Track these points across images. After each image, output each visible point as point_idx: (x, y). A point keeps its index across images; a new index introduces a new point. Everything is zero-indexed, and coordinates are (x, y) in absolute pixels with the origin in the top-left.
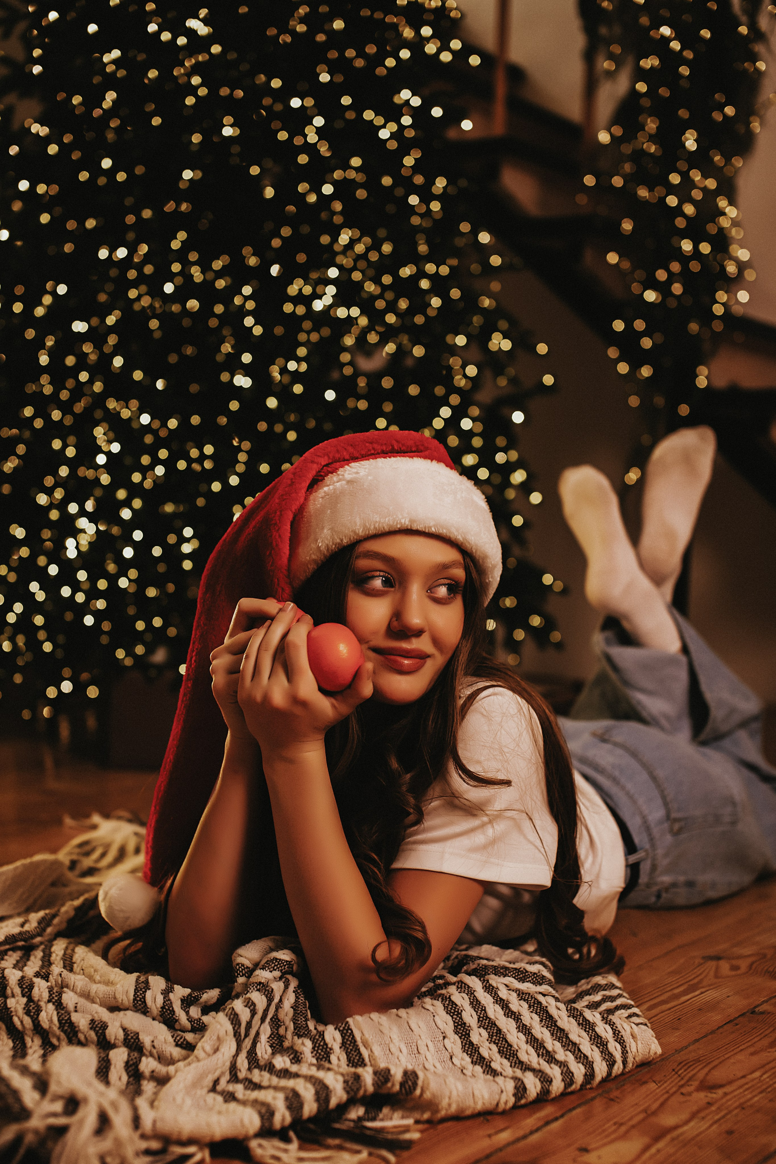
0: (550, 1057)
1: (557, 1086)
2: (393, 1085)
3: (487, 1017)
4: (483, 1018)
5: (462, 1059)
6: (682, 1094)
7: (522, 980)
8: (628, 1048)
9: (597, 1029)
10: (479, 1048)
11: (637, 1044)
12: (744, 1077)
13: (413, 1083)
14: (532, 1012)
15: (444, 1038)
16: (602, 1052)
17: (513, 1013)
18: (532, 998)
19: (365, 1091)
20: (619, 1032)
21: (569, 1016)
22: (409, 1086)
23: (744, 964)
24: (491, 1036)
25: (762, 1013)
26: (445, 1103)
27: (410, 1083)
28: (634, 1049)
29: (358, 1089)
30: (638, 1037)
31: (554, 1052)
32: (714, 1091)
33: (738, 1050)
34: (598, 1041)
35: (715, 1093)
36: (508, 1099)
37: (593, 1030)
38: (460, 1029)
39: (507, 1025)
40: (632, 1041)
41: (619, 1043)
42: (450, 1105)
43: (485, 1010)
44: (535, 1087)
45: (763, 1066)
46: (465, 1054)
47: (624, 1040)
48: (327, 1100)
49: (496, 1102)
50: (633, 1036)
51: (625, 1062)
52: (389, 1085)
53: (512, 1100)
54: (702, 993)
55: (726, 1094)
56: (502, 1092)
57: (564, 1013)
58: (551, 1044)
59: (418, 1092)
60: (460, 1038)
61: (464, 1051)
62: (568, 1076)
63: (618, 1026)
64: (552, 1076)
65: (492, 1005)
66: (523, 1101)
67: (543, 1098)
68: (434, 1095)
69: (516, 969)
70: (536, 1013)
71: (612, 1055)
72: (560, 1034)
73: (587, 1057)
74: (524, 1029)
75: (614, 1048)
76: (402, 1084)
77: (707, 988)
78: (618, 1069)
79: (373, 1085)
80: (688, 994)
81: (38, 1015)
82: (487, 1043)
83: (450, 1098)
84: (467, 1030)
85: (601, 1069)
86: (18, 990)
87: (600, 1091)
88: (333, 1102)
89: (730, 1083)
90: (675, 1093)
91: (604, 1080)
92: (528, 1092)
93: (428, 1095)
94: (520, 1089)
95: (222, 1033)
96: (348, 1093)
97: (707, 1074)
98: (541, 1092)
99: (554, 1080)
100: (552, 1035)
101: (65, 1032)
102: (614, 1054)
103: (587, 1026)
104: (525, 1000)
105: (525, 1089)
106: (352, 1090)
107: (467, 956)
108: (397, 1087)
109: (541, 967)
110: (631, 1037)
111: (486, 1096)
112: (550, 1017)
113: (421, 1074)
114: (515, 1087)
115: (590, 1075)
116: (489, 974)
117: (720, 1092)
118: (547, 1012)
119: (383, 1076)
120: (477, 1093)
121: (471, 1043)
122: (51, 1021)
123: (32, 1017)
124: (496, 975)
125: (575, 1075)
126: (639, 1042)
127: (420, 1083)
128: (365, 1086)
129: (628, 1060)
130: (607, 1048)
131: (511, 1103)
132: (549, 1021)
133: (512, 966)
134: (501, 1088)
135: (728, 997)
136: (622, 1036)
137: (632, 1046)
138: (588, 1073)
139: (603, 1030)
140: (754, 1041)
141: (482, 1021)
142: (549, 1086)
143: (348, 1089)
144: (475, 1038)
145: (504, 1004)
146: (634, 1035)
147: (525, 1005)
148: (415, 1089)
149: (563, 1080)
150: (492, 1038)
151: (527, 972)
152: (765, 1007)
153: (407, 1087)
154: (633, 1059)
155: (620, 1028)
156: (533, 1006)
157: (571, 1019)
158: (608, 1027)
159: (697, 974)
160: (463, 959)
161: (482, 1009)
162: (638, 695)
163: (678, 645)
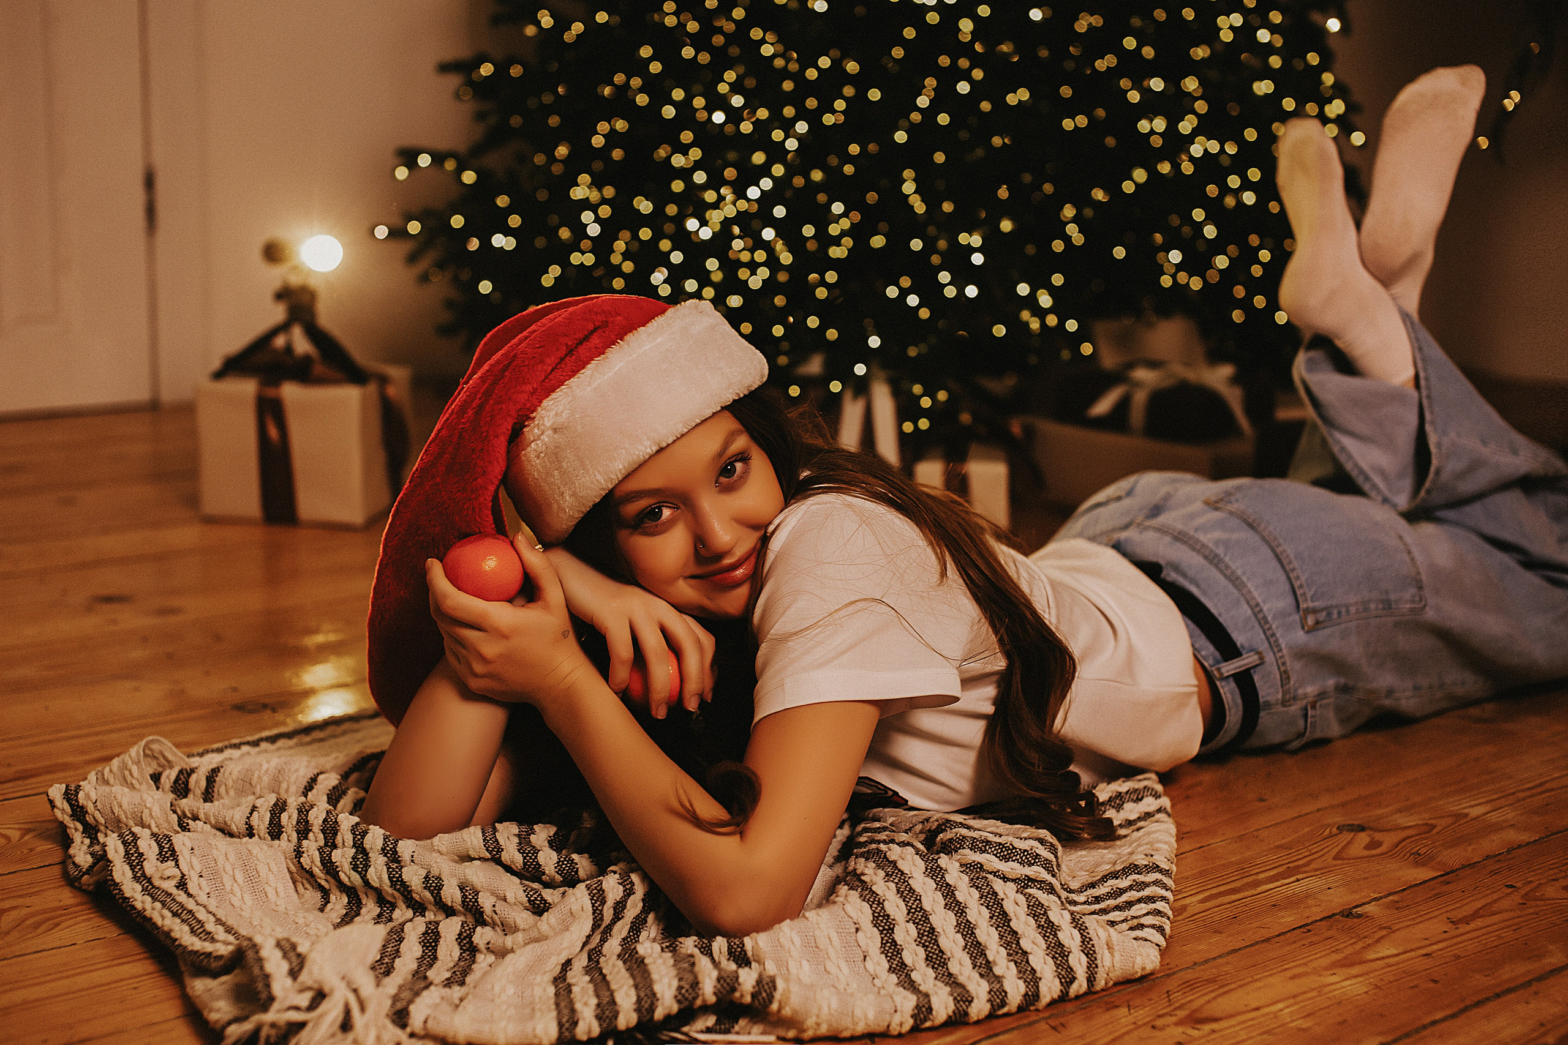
0: (985, 969)
1: (980, 1007)
2: (742, 996)
3: (921, 908)
4: (915, 909)
5: (879, 964)
6: (1153, 1027)
7: (1006, 859)
8: (1099, 962)
9: (1060, 934)
10: (902, 950)
11: (1113, 956)
12: (1257, 1009)
13: (768, 995)
14: (982, 904)
15: (857, 930)
16: (1057, 966)
17: (958, 903)
18: (988, 885)
19: (704, 1001)
20: (1091, 939)
21: (1028, 915)
22: (763, 998)
23: (1388, 840)
24: (920, 935)
25: (1360, 916)
26: (810, 1022)
27: (764, 995)
28: (1107, 962)
29: (695, 998)
30: (1116, 948)
31: (994, 962)
32: (1199, 1026)
33: (1279, 969)
34: (1058, 952)
35: (1198, 1029)
36: (902, 1020)
37: (1055, 935)
38: (882, 921)
39: (943, 921)
40: (1106, 951)
41: (1087, 955)
42: (818, 1025)
43: (920, 900)
44: (946, 1008)
45: (1294, 997)
46: (883, 956)
47: (1094, 951)
48: (652, 1010)
49: (886, 1024)
50: (1109, 947)
51: (1091, 980)
52: (737, 994)
53: (909, 1023)
54: (1298, 880)
55: (1214, 1031)
56: (896, 1011)
57: (1022, 910)
58: (996, 952)
59: (775, 1006)
60: (881, 932)
61: (882, 953)
62: (998, 997)
63: (1091, 932)
64: (974, 994)
65: (930, 893)
66: (928, 1024)
67: (958, 1020)
68: (795, 1012)
69: (1000, 844)
70: (987, 907)
71: (1072, 969)
72: (1011, 940)
73: (1035, 971)
74: (966, 929)
75: (1078, 962)
76: (754, 996)
77: (1308, 874)
78: (1081, 986)
79: (715, 993)
80: (1273, 882)
81: (366, 871)
82: (914, 944)
83: (818, 1016)
84: (891, 923)
85: (1050, 988)
86: (349, 838)
87: (1047, 1014)
88: (659, 1014)
89: (1231, 1016)
90: (1145, 1024)
91: (1053, 1003)
92: (934, 1013)
93: (787, 1012)
94: (923, 1010)
96: (679, 1002)
97: (1208, 1002)
98: (954, 1012)
99: (975, 1000)
100: (1001, 937)
101: (398, 890)
102: (1074, 969)
103: (1048, 929)
104: (977, 888)
105: (930, 1009)
106: (686, 999)
107: (948, 821)
108: (748, 999)
109: (1036, 844)
110: (1106, 946)
111: (871, 1015)
112: (1005, 914)
113: (780, 984)
114: (917, 1007)
115: (1031, 997)
116: (964, 848)
117: (1207, 1028)
118: (1002, 907)
119: (728, 984)
120: (858, 1013)
121: (894, 943)
122: (380, 879)
123: (360, 873)
124: (971, 850)
125: (1009, 995)
126: (1117, 955)
127: (777, 995)
128: (703, 994)
129: (1098, 976)
130: (1067, 961)
131: (906, 1028)
132: (1001, 919)
133: (997, 839)
134: (896, 1006)
135: (1329, 888)
136: (1093, 945)
137: (1105, 960)
138: (1030, 993)
139: (1069, 937)
140: (1312, 958)
141: (914, 913)
142: (967, 1007)
143: (680, 997)
144: (899, 936)
145: (948, 891)
146: (1110, 945)
147: (976, 894)
148: (771, 1002)
149: (989, 1000)
150: (921, 938)
151: (1014, 848)
152: (1369, 909)
153: (761, 1000)
154: (1105, 975)
155: (1092, 934)
156: (986, 896)
157: (1031, 920)
158: (1076, 933)
159: (1313, 851)
160: (943, 824)
161: (916, 899)
162: (1347, 442)
163: (1410, 372)
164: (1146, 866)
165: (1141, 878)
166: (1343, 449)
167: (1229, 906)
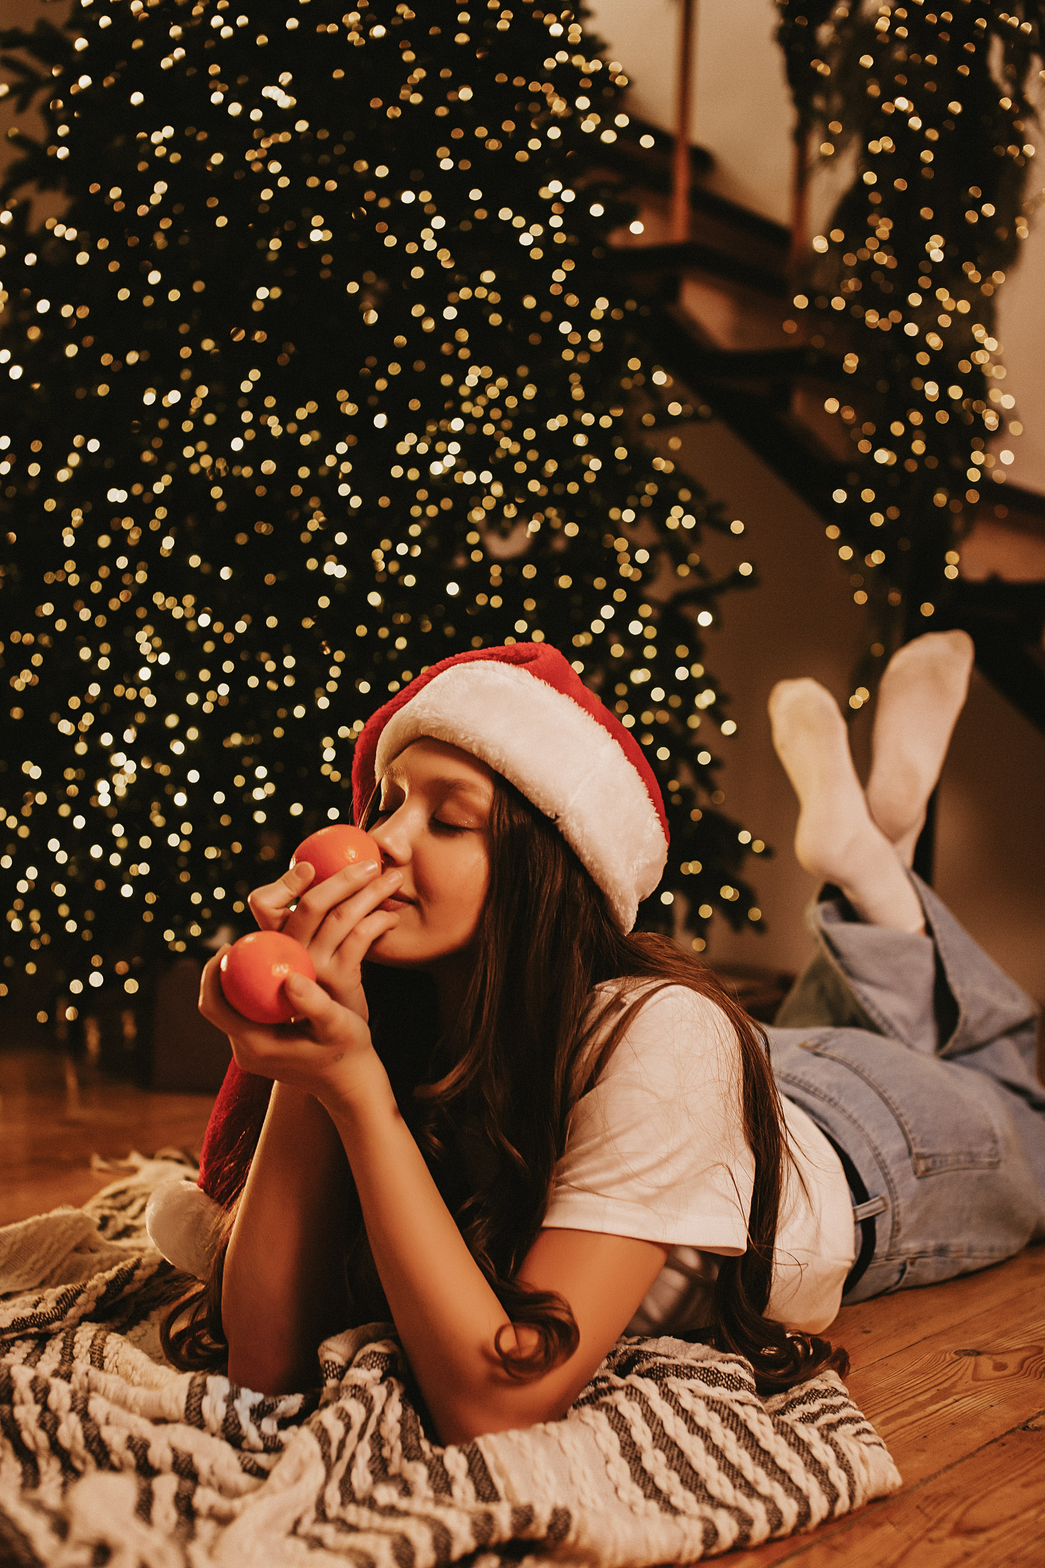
0: (750, 1490)
1: (760, 1530)
2: (538, 1528)
3: (665, 1434)
4: (659, 1435)
5: (632, 1492)
6: (930, 1540)
7: (713, 1383)
8: (856, 1478)
9: (814, 1451)
10: (654, 1476)
11: (868, 1472)
12: (1013, 1517)
13: (564, 1526)
14: (725, 1427)
15: (607, 1462)
16: (820, 1483)
17: (700, 1429)
18: (725, 1407)
19: (500, 1536)
20: (844, 1455)
21: (775, 1434)
22: (560, 1530)
23: (1011, 1362)
24: (670, 1460)
25: (1037, 1429)
26: (608, 1552)
27: (561, 1526)
28: (864, 1479)
29: (491, 1534)
30: (870, 1462)
31: (757, 1482)
32: (973, 1537)
33: (1005, 1480)
34: (815, 1467)
35: (975, 1540)
36: (693, 1548)
37: (809, 1453)
38: (628, 1450)
39: (692, 1447)
40: (862, 1467)
41: (845, 1471)
42: (614, 1556)
43: (662, 1425)
44: (731, 1531)
45: (1040, 1502)
46: (635, 1485)
47: (851, 1467)
48: (448, 1547)
49: (677, 1552)
50: (863, 1461)
51: (852, 1497)
52: (533, 1527)
53: (699, 1550)
54: (957, 1401)
55: (990, 1541)
56: (686, 1537)
57: (769, 1429)
58: (753, 1472)
59: (571, 1537)
60: (629, 1462)
61: (634, 1481)
62: (775, 1517)
63: (843, 1447)
64: (753, 1515)
65: (671, 1418)
66: (714, 1550)
67: (741, 1546)
68: (593, 1542)
69: (704, 1369)
70: (731, 1429)
71: (834, 1487)
72: (764, 1458)
73: (801, 1490)
74: (716, 1451)
75: (838, 1477)
76: (551, 1527)
77: (963, 1395)
78: (843, 1505)
79: (511, 1527)
80: (938, 1402)
81: (56, 1429)
82: (665, 1470)
83: (614, 1545)
84: (638, 1452)
85: (819, 1507)
86: (29, 1396)
87: (819, 1536)
88: (457, 1552)
89: (996, 1525)
90: (920, 1539)
91: (824, 1522)
92: (721, 1538)
93: (584, 1542)
94: (711, 1534)
95: (305, 1455)
96: (475, 1537)
97: (964, 1514)
98: (738, 1537)
99: (756, 1521)
100: (754, 1458)
101: (92, 1452)
102: (837, 1486)
103: (800, 1446)
104: (715, 1411)
105: (716, 1534)
106: (483, 1534)
107: (639, 1352)
108: (543, 1531)
109: (737, 1367)
110: (860, 1462)
111: (664, 1543)
112: (750, 1434)
113: (575, 1514)
114: (704, 1531)
115: (804, 1516)
116: (668, 1376)
117: (982, 1538)
118: (746, 1427)
119: (524, 1516)
120: (652, 1539)
121: (643, 1471)
122: (74, 1438)
123: (47, 1432)
124: (677, 1376)
125: (784, 1514)
126: (871, 1470)
127: (574, 1524)
128: (500, 1529)
129: (857, 1493)
130: (828, 1478)
131: (697, 1553)
132: (749, 1439)
133: (700, 1364)
134: (684, 1532)
135: (992, 1406)
136: (848, 1461)
137: (862, 1475)
138: (802, 1512)
139: (823, 1453)
140: (1027, 1468)
141: (658, 1440)
142: (749, 1529)
143: (477, 1533)
144: (648, 1463)
145: (688, 1417)
146: (864, 1459)
147: (716, 1418)
148: (567, 1533)
149: (768, 1521)
150: (671, 1463)
151: (719, 1372)
152: (1041, 1421)
153: (557, 1531)
154: (863, 1493)
155: (845, 1449)
156: (728, 1419)
157: (780, 1438)
158: (829, 1449)
159: (950, 1374)
160: (634, 1356)
161: (658, 1424)
162: (867, 990)
163: (920, 922)
164: (826, 1390)
165: (828, 1401)
166: (866, 999)
167: (911, 1427)
